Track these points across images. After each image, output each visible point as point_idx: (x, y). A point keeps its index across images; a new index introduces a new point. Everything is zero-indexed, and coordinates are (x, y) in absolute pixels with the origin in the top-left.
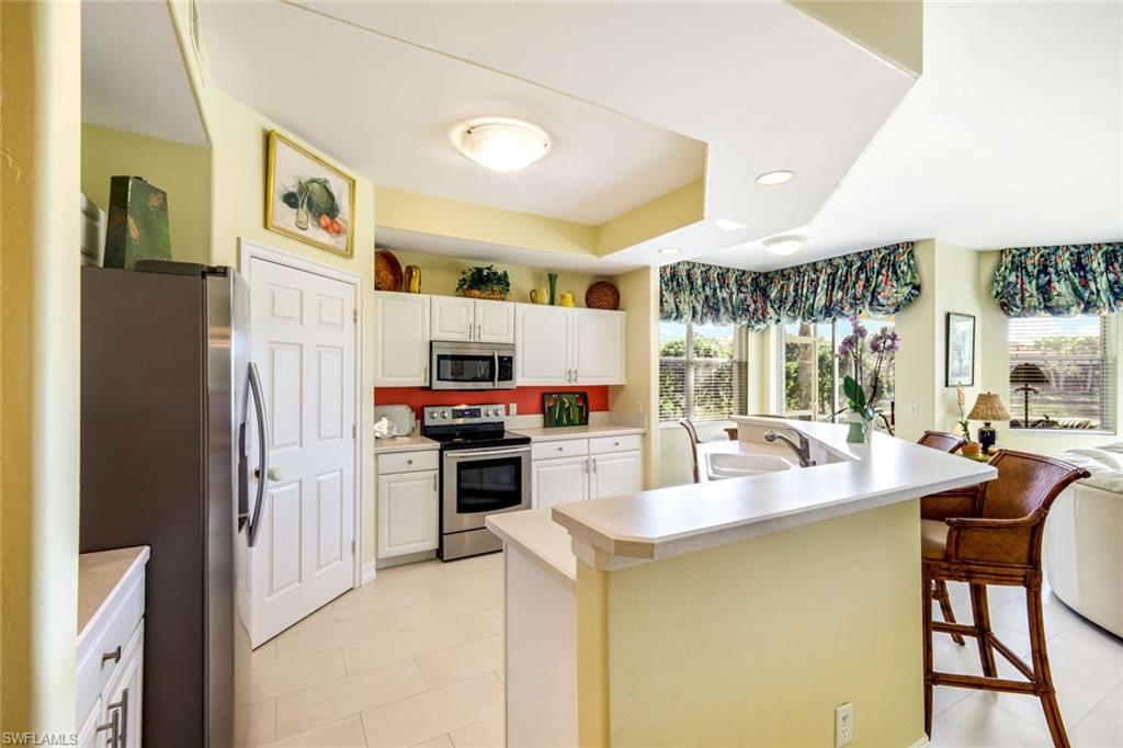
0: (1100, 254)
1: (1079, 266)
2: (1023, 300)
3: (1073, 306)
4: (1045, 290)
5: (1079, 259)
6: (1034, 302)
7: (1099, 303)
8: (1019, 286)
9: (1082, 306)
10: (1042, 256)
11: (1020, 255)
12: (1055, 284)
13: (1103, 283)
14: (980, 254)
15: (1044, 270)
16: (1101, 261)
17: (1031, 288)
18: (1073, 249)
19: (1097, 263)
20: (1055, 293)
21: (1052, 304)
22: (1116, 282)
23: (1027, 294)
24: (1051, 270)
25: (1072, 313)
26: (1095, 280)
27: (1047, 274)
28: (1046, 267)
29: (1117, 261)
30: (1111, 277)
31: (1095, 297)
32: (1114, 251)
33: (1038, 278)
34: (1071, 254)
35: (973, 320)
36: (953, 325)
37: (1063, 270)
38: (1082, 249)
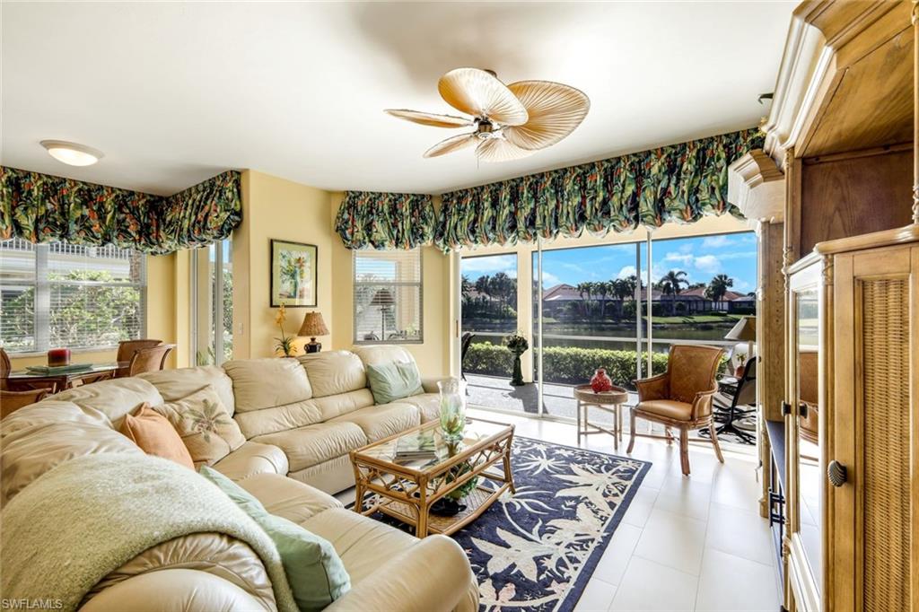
0: (408, 202)
1: (394, 210)
2: (352, 234)
3: (386, 241)
4: (369, 228)
5: (396, 204)
6: (359, 236)
7: (404, 241)
8: (350, 223)
9: (394, 242)
10: (370, 200)
11: (354, 198)
12: (376, 223)
13: (407, 225)
14: (329, 194)
15: (370, 212)
16: (408, 207)
17: (359, 225)
18: (391, 196)
19: (405, 208)
20: (375, 230)
21: (372, 239)
22: (415, 225)
23: (356, 230)
24: (374, 211)
25: (387, 247)
26: (403, 223)
27: (373, 214)
28: (371, 210)
29: (418, 208)
30: (413, 219)
31: (400, 235)
32: (417, 200)
33: (368, 218)
34: (390, 200)
35: (314, 249)
36: (280, 251)
37: (382, 211)
38: (397, 196)
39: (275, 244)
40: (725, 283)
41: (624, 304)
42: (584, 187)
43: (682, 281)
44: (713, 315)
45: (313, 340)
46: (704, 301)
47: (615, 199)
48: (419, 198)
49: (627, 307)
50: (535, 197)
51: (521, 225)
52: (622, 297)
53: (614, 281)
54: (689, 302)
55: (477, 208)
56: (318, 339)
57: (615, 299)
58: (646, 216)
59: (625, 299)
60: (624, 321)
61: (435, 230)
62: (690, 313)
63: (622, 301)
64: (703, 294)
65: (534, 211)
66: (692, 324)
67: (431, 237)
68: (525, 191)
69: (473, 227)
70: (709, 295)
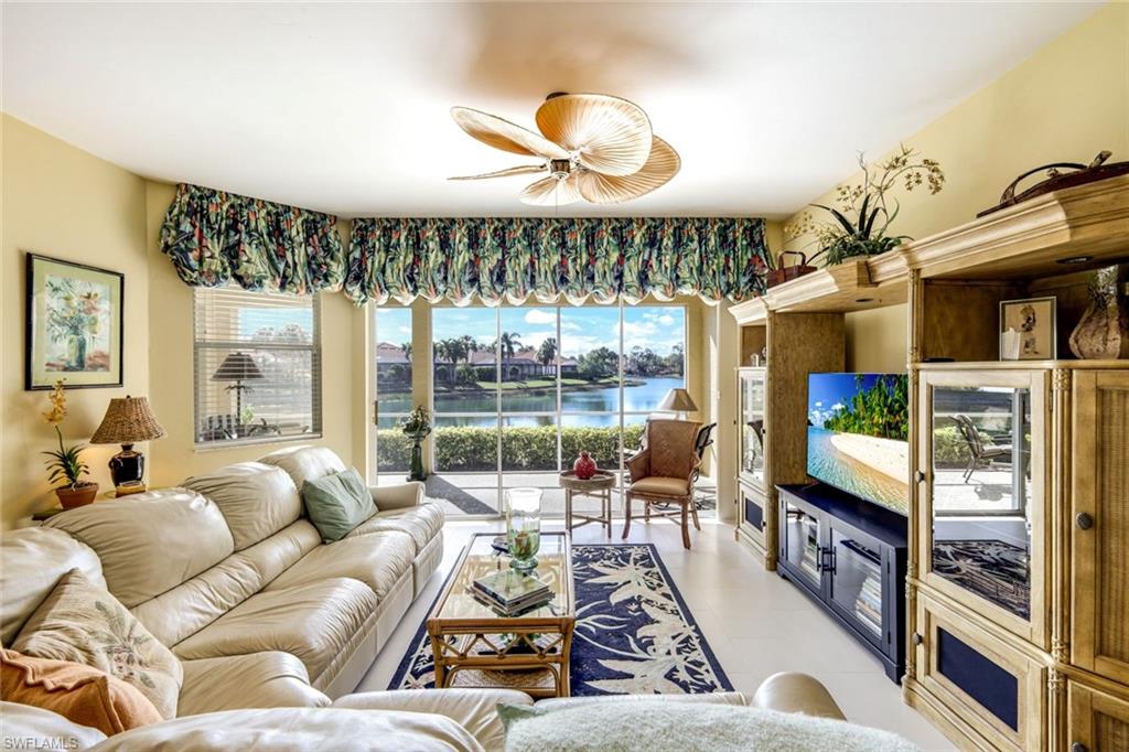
0: (300, 221)
1: (276, 231)
2: (201, 260)
3: (266, 278)
4: (233, 252)
5: (278, 221)
6: (216, 265)
7: (297, 281)
8: (196, 239)
9: (278, 281)
10: (232, 206)
11: (201, 198)
12: (246, 248)
13: (301, 255)
14: (144, 182)
15: (233, 227)
16: (300, 230)
17: (215, 247)
18: (270, 207)
19: (296, 231)
20: (245, 258)
21: (240, 272)
22: (314, 257)
23: (207, 254)
24: (241, 227)
25: (266, 289)
26: (293, 252)
27: (238, 232)
28: (236, 222)
29: (316, 233)
30: (310, 249)
31: (290, 271)
32: (314, 221)
33: (227, 237)
34: (269, 213)
35: (119, 278)
36: (47, 278)
37: (256, 230)
38: (281, 209)
39: (36, 262)
40: (554, 347)
41: (458, 368)
42: (563, 244)
43: (516, 343)
44: (544, 379)
45: (127, 448)
46: (536, 365)
47: (599, 264)
48: (318, 218)
49: (459, 373)
50: (502, 244)
51: (485, 279)
52: (455, 360)
53: (446, 340)
54: (521, 366)
55: (417, 245)
56: (141, 447)
57: (447, 362)
58: (630, 287)
59: (459, 362)
60: (457, 388)
61: (348, 270)
62: (523, 378)
63: (454, 365)
64: (535, 359)
65: (502, 263)
66: (527, 390)
67: (341, 280)
68: (489, 237)
69: (412, 274)
70: (540, 359)
